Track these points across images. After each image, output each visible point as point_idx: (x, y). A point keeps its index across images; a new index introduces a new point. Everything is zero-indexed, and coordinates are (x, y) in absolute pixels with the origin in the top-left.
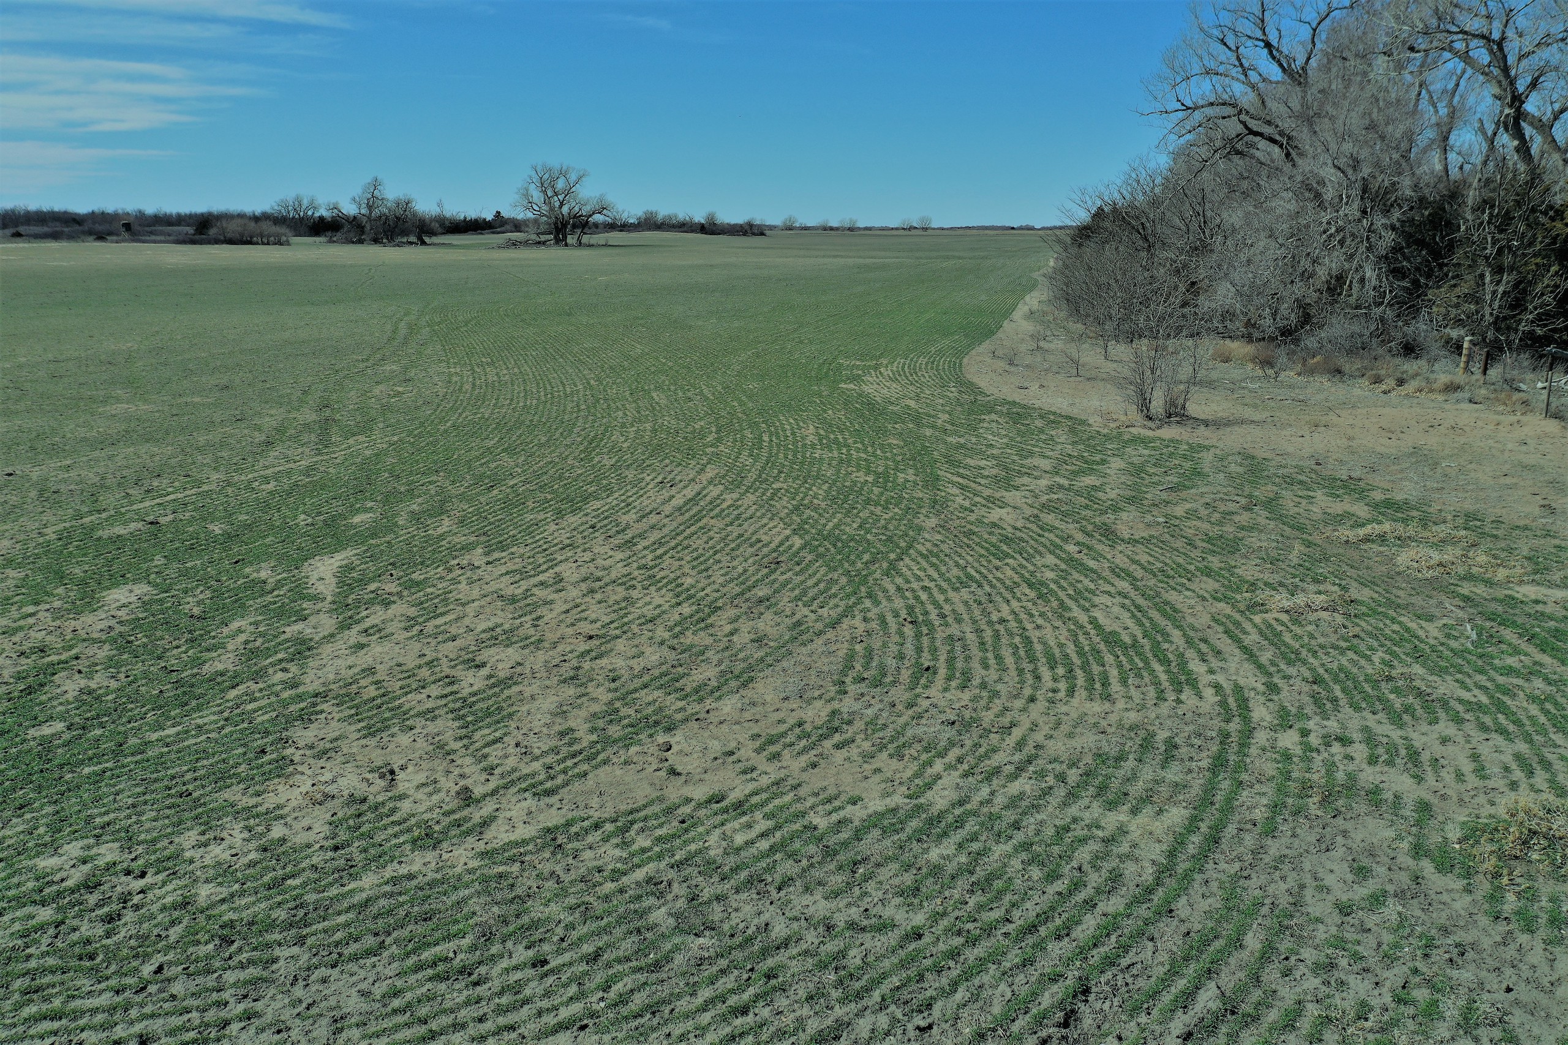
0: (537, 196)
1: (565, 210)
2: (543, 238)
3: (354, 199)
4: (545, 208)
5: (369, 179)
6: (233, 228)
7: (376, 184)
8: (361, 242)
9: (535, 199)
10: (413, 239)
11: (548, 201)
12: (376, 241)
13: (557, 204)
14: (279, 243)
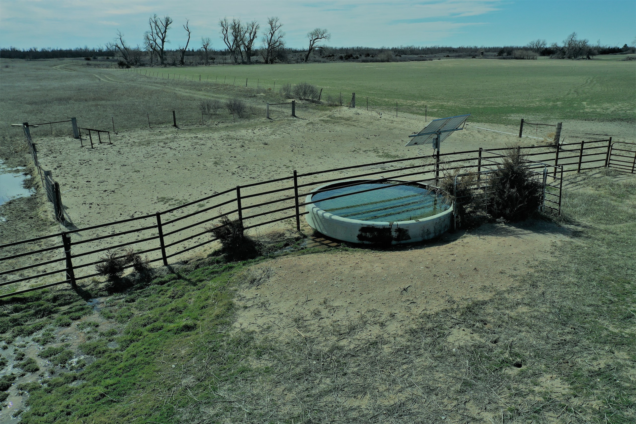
3: (564, 42)
5: (571, 33)
6: (518, 53)
10: (585, 57)
14: (533, 59)
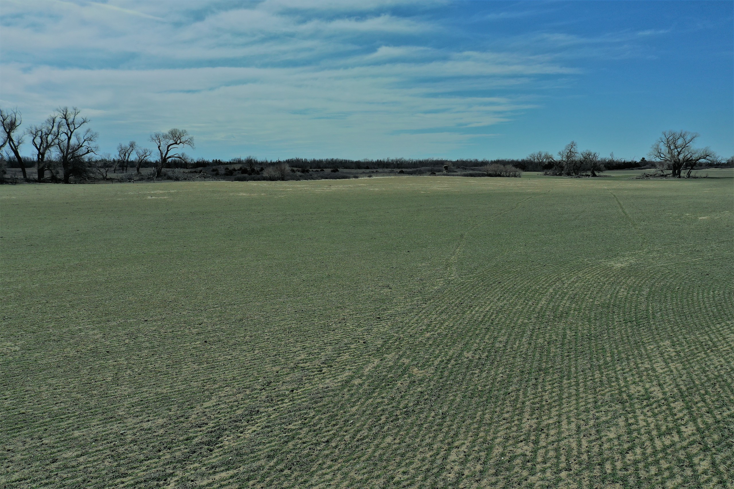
0: (664, 149)
1: (681, 157)
2: (666, 172)
3: (560, 153)
4: (669, 156)
5: (569, 143)
7: (573, 145)
8: (560, 175)
9: (663, 151)
10: (589, 173)
11: (670, 151)
12: (569, 174)
13: (676, 154)
14: (515, 176)
